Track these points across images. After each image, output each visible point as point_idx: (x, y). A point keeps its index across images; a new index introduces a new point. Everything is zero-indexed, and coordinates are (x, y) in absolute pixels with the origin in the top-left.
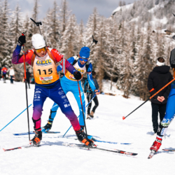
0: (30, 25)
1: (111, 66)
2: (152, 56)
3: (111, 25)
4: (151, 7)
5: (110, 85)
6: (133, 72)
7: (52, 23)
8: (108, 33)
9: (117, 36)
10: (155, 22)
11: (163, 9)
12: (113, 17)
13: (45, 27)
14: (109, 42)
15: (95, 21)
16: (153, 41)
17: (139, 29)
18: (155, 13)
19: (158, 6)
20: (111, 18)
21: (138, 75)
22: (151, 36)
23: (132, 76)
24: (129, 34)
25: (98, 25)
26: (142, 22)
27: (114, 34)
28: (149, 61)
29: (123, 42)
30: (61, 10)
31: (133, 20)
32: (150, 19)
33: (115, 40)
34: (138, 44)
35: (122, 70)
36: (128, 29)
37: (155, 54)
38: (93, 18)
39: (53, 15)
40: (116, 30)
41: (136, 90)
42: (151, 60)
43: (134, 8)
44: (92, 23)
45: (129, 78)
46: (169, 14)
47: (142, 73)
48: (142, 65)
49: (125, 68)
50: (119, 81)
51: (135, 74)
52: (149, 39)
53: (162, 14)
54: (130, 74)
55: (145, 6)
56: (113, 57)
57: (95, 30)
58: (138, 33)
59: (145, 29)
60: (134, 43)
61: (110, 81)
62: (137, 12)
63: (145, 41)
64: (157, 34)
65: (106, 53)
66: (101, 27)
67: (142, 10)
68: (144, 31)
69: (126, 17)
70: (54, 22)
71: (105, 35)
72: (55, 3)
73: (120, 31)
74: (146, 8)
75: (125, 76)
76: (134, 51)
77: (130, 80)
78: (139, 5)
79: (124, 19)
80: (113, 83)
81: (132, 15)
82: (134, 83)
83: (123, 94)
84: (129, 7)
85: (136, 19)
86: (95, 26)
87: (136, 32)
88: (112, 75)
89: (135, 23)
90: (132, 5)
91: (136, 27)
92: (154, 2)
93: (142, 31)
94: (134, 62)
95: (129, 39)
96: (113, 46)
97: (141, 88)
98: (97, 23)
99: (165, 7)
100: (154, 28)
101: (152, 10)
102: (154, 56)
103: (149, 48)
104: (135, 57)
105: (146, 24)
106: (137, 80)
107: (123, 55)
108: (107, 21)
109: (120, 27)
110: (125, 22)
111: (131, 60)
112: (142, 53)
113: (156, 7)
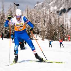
0: (1, 14)
1: (36, 28)
2: (52, 22)
3: (34, 11)
4: (50, 3)
5: (36, 36)
6: (45, 30)
7: (10, 13)
8: (33, 15)
9: (37, 16)
10: (52, 9)
11: (55, 3)
12: (35, 8)
13: (8, 15)
14: (34, 19)
15: (28, 10)
16: (52, 17)
17: (45, 12)
18: (52, 5)
19: (52, 2)
20: (34, 9)
21: (47, 31)
22: (51, 15)
23: (44, 31)
24: (42, 15)
25: (29, 12)
26: (47, 9)
27: (36, 15)
28: (51, 25)
29: (40, 18)
30: (13, 7)
31: (43, 9)
32: (50, 8)
33: (36, 17)
34: (46, 18)
35: (40, 29)
36: (41, 12)
37: (53, 22)
38: (26, 9)
39: (10, 10)
40: (36, 13)
41: (47, 37)
42: (52, 24)
43: (43, 4)
44: (27, 11)
45: (43, 32)
46: (57, 5)
47: (49, 30)
48: (48, 27)
49: (41, 28)
50: (39, 34)
51: (46, 30)
52: (50, 16)
53: (54, 5)
54: (44, 30)
55: (47, 2)
56: (36, 24)
57: (28, 14)
58: (45, 14)
59: (48, 12)
60: (44, 18)
61: (36, 34)
62: (44, 5)
63: (49, 17)
64: (53, 13)
65: (33, 23)
66: (30, 13)
67: (46, 4)
68: (48, 13)
69: (40, 8)
70: (11, 12)
71: (32, 16)
72: (11, 5)
73: (38, 14)
74: (48, 3)
75: (42, 31)
76: (45, 21)
77: (44, 33)
78: (45, 3)
79: (39, 8)
80: (37, 35)
81: (43, 7)
82: (46, 34)
83: (42, 39)
84: (41, 4)
85: (44, 8)
86: (28, 13)
87: (44, 13)
88: (36, 32)
89: (44, 10)
90: (42, 3)
91: (45, 11)
92: (51, 1)
93: (47, 13)
94: (45, 25)
95: (42, 16)
96: (36, 20)
97: (49, 36)
98: (28, 11)
99: (56, 2)
100: (52, 11)
101: (50, 4)
102: (53, 23)
103: (50, 19)
104: (45, 23)
105: (48, 10)
106: (47, 33)
107: (40, 23)
108: (32, 10)
109: (38, 12)
110: (40, 10)
111: (44, 25)
112: (48, 22)
113: (52, 3)
